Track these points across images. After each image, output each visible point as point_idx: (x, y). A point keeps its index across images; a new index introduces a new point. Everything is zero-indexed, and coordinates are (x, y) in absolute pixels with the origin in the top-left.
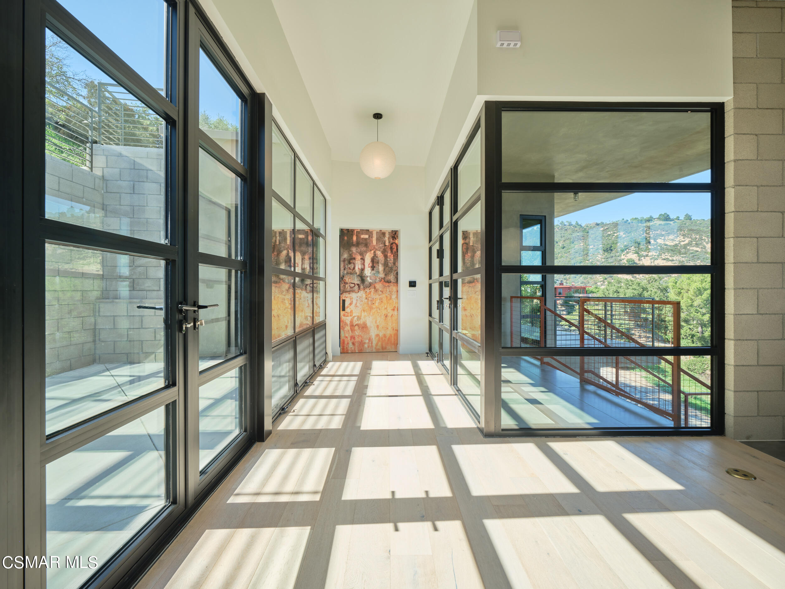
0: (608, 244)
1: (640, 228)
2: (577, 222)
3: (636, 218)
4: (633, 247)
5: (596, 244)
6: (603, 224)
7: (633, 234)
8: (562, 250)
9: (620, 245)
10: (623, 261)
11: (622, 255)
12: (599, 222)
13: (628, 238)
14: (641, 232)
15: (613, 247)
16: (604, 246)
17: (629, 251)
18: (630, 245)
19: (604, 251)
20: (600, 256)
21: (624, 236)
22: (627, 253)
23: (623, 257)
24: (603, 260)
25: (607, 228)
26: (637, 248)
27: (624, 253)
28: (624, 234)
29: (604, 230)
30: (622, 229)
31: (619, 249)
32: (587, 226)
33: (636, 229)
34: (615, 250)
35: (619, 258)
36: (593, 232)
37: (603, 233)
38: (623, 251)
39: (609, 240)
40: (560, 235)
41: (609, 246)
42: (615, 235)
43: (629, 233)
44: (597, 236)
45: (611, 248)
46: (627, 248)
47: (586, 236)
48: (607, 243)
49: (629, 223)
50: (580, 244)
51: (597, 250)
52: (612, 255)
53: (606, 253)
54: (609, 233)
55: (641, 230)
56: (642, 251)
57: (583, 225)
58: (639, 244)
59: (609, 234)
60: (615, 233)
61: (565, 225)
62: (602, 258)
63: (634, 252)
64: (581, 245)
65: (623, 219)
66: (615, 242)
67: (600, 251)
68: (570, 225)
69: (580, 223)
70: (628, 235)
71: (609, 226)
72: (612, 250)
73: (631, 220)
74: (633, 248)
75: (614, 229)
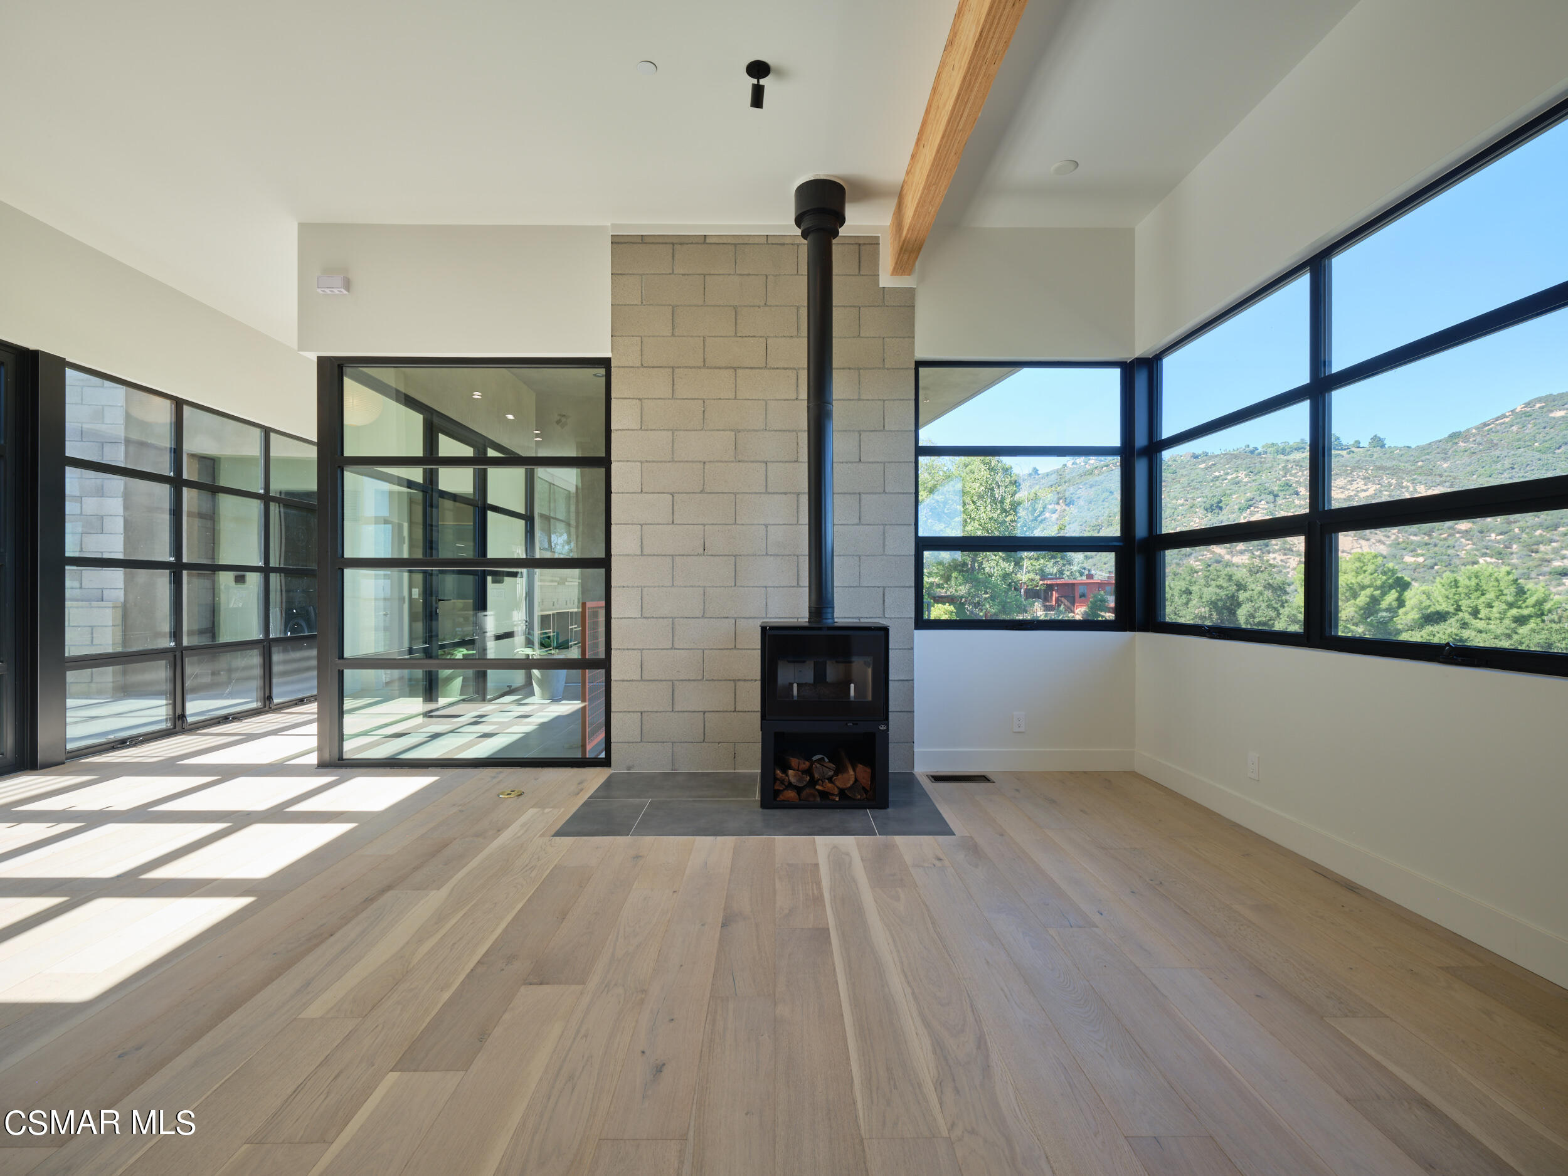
1: (1279, 464)
3: (1273, 444)
4: (1263, 502)
5: (1190, 496)
6: (1206, 455)
7: (1264, 475)
9: (1237, 499)
13: (1254, 484)
14: (1281, 473)
17: (1256, 509)
18: (1258, 498)
19: (1206, 510)
21: (1246, 480)
25: (1212, 465)
26: (1272, 505)
28: (1246, 475)
30: (1244, 466)
31: (1236, 507)
33: (1270, 465)
37: (1205, 474)
41: (1216, 501)
43: (1256, 474)
45: (1220, 505)
48: (1211, 495)
49: (1260, 454)
55: (1280, 467)
56: (1282, 510)
58: (1276, 496)
63: (1265, 512)
65: (1248, 446)
66: (1228, 492)
70: (1254, 478)
71: (1217, 459)
73: (1263, 447)
75: (1227, 466)
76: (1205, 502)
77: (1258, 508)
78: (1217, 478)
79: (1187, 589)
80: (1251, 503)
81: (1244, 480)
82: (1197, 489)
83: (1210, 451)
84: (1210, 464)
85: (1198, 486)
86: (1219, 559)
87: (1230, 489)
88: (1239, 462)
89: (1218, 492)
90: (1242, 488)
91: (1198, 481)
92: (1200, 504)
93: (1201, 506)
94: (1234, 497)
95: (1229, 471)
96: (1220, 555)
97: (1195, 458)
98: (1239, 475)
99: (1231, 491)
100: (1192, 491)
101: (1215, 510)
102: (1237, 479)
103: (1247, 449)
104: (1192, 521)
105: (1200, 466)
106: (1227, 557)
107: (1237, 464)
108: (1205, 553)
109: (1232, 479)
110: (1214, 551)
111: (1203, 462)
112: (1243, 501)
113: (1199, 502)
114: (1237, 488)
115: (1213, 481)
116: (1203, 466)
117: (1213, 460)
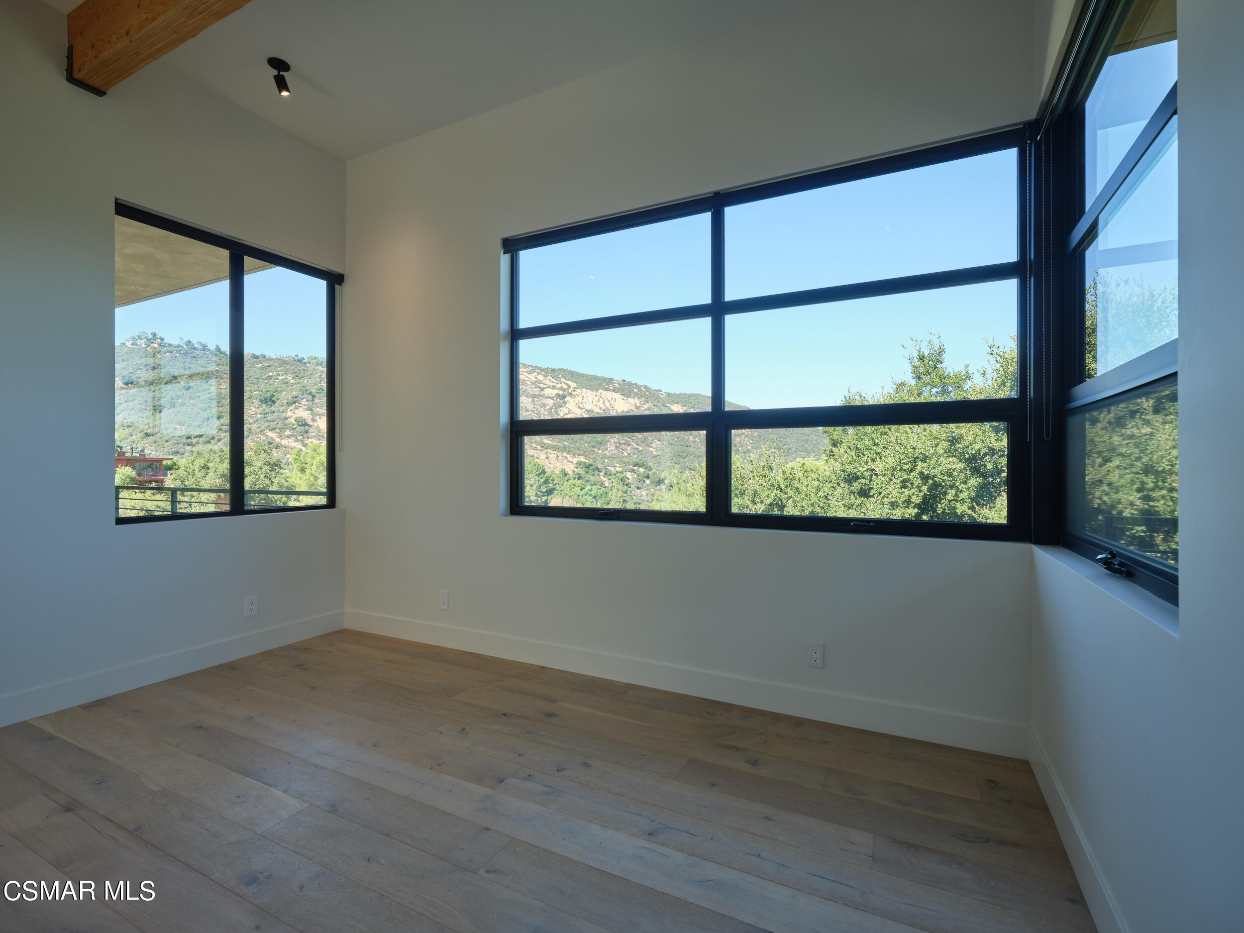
0: (268, 391)
1: (316, 373)
2: (218, 346)
3: (315, 357)
4: (304, 400)
5: (248, 389)
6: (264, 357)
7: (306, 380)
8: (185, 392)
9: (285, 396)
10: (289, 419)
11: (289, 410)
12: (258, 353)
13: (299, 385)
14: (318, 380)
15: (275, 397)
16: (260, 393)
17: (299, 405)
18: (301, 397)
19: (262, 401)
20: (254, 409)
21: (293, 381)
22: (296, 408)
23: (289, 414)
24: (259, 416)
25: (267, 366)
26: (311, 403)
27: (291, 408)
28: (293, 378)
29: (262, 368)
30: (291, 371)
31: (285, 401)
33: (311, 373)
34: (279, 401)
35: (284, 415)
37: (262, 373)
38: (289, 404)
39: (270, 385)
40: (182, 365)
41: (269, 395)
42: (280, 378)
43: (300, 378)
44: (251, 376)
45: (273, 399)
46: (294, 401)
48: (266, 390)
49: (305, 363)
50: (221, 385)
51: (249, 398)
52: (273, 408)
54: (271, 374)
55: (317, 376)
56: (318, 407)
58: (314, 396)
59: (270, 376)
60: (279, 375)
61: (195, 348)
63: (306, 407)
64: (222, 387)
65: (297, 356)
66: (279, 389)
67: (254, 401)
68: (205, 348)
70: (299, 381)
71: (271, 362)
72: (274, 402)
73: (308, 358)
74: (304, 402)
75: (279, 369)
76: (260, 395)
77: (301, 404)
78: (270, 377)
79: (205, 465)
80: (295, 399)
81: (291, 382)
82: (254, 384)
83: (267, 354)
84: (266, 365)
85: (255, 381)
86: (271, 441)
87: (280, 387)
88: (288, 367)
89: (271, 388)
90: (290, 388)
91: (256, 377)
92: (257, 396)
93: (257, 398)
94: (283, 393)
95: (280, 373)
96: (272, 438)
97: (255, 358)
98: (288, 377)
99: (281, 389)
100: (250, 385)
101: (268, 402)
102: (286, 380)
103: (296, 358)
104: (250, 410)
105: (257, 366)
106: (278, 440)
107: (286, 368)
108: (260, 436)
109: (283, 379)
110: (267, 435)
111: (260, 362)
112: (290, 398)
113: (255, 395)
114: (286, 387)
115: (267, 378)
116: (259, 366)
117: (268, 362)
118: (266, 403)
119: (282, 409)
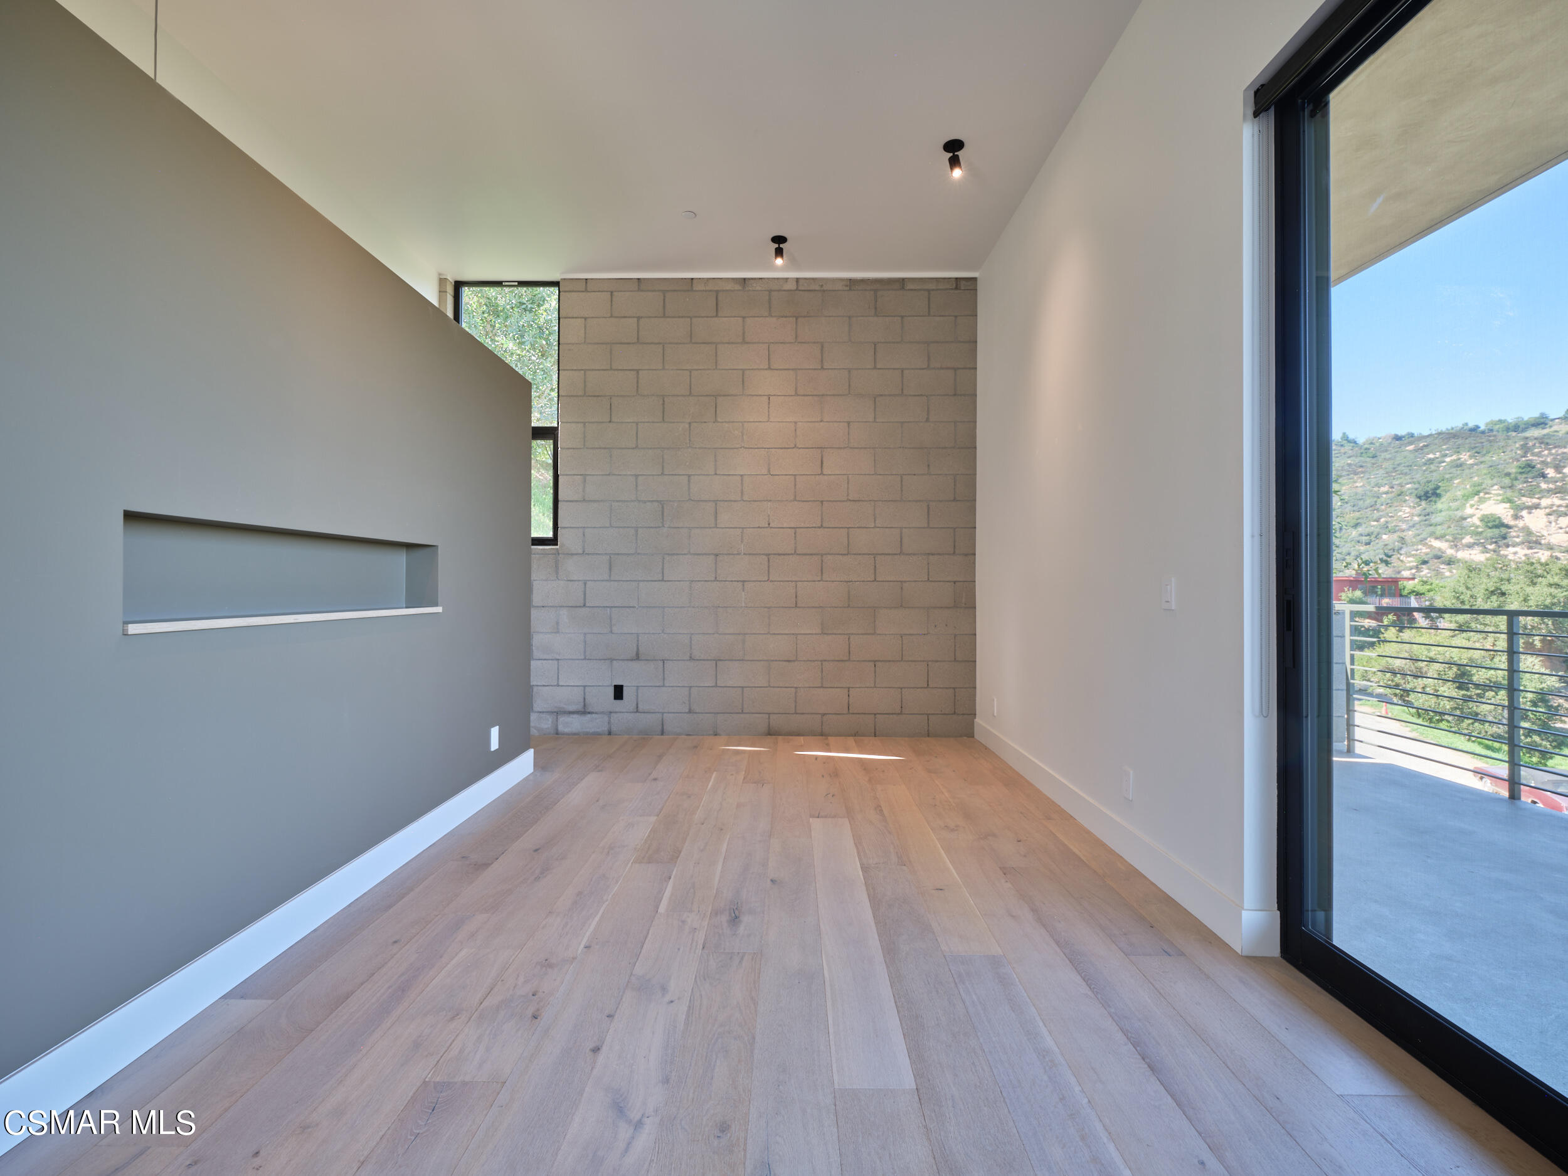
0: (1429, 482)
2: (1344, 434)
10: (1469, 520)
11: (1468, 505)
12: (1402, 432)
15: (1441, 488)
16: (1416, 486)
20: (1408, 510)
22: (1482, 501)
23: (1469, 511)
24: (1416, 518)
27: (1472, 502)
29: (1416, 450)
32: (1372, 443)
35: (1459, 513)
36: (1388, 456)
38: (1467, 497)
39: (1431, 472)
42: (1448, 459)
44: (1399, 465)
46: (1477, 491)
47: (1369, 465)
50: (1355, 482)
51: (1399, 495)
52: (1439, 506)
53: (1423, 503)
54: (1431, 456)
57: (1361, 440)
59: (1430, 460)
60: (1446, 455)
62: (1412, 515)
64: (1358, 484)
67: (1407, 498)
69: (1351, 436)
74: (1496, 490)
118: (1426, 500)
119: (1454, 505)
